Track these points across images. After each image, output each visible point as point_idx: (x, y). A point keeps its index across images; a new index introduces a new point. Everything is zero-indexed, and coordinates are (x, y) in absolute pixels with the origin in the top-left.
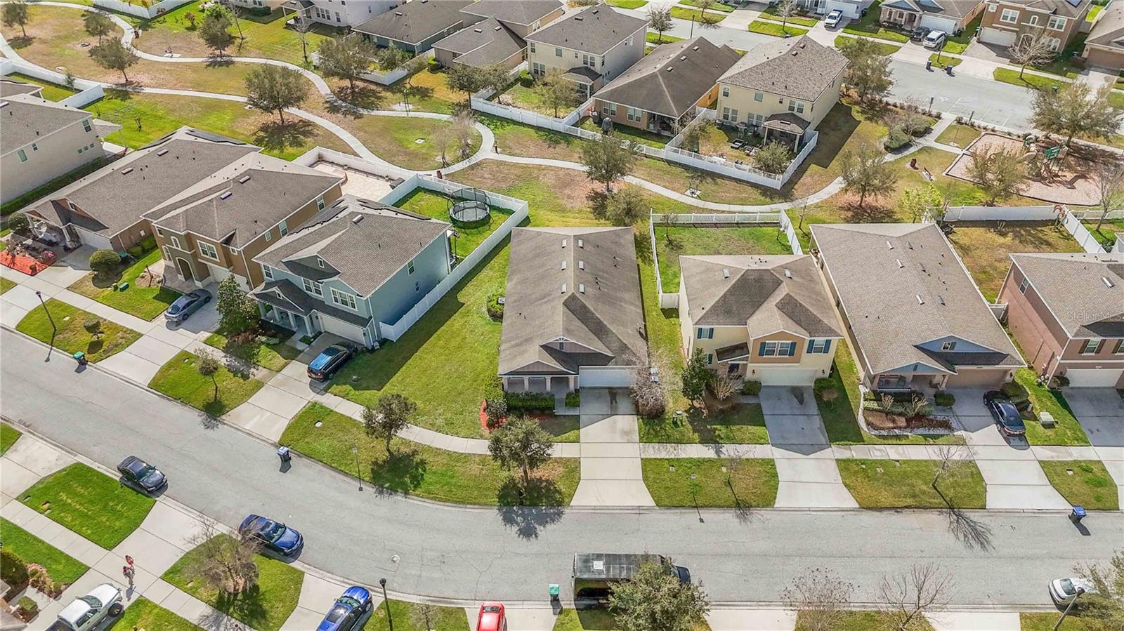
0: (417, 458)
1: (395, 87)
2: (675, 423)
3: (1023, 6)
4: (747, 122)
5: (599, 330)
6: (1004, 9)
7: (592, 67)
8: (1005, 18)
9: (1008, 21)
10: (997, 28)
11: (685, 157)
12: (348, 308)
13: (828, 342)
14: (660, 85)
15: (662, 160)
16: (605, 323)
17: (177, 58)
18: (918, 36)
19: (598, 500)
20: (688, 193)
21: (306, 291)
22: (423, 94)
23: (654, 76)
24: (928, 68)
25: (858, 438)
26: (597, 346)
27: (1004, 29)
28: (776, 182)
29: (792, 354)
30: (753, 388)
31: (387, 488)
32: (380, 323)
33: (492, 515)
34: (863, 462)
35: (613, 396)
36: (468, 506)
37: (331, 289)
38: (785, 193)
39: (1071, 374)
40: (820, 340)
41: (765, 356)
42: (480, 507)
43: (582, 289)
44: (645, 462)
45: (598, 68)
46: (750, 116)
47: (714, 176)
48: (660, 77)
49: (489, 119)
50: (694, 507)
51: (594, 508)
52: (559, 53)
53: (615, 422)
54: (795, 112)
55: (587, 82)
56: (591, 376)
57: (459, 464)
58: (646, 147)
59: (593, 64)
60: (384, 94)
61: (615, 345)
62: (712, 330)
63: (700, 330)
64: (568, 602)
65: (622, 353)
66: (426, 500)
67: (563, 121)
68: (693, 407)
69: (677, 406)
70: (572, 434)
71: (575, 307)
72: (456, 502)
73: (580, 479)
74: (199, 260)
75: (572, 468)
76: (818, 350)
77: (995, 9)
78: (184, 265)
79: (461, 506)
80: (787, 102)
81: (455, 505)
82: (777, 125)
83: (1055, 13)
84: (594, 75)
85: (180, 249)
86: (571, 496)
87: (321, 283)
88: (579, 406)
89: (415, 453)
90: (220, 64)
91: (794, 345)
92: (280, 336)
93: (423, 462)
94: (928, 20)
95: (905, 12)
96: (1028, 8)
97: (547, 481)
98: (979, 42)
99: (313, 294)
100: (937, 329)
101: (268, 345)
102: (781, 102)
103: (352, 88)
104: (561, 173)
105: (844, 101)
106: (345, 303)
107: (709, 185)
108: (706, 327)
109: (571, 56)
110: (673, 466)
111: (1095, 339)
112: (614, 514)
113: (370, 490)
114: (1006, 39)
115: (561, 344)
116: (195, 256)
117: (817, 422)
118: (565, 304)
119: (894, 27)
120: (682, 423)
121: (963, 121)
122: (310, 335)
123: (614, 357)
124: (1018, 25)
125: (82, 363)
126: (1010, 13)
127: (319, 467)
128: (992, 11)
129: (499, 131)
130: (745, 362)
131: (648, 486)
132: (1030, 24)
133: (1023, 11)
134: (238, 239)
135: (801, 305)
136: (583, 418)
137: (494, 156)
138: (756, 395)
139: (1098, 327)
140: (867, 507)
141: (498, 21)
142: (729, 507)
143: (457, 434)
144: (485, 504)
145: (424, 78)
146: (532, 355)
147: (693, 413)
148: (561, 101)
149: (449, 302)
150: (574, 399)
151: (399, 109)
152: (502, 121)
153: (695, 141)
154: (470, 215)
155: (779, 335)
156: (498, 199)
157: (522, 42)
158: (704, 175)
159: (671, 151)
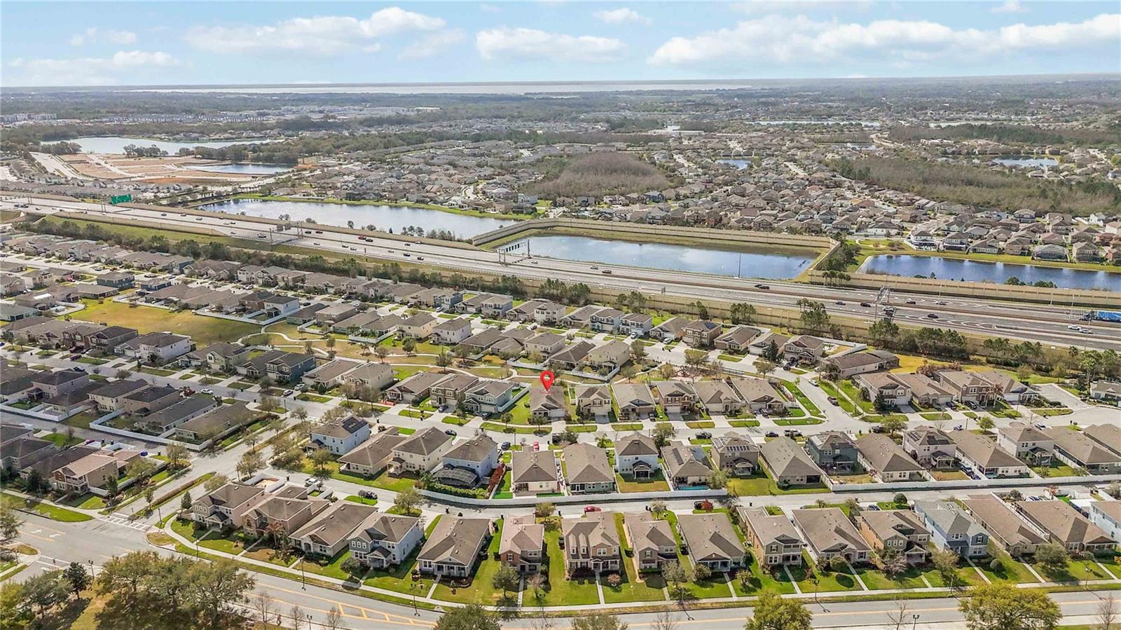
1: (479, 360)
2: (574, 421)
4: (597, 364)
5: (555, 402)
11: (579, 374)
12: (491, 402)
13: (610, 401)
14: (570, 354)
15: (571, 375)
16: (557, 401)
18: (661, 340)
20: (578, 381)
21: (479, 400)
22: (490, 361)
23: (568, 352)
24: (663, 349)
25: (616, 421)
26: (554, 405)
28: (606, 378)
29: (601, 404)
30: (593, 415)
32: (498, 407)
33: (533, 435)
34: (617, 425)
35: (559, 419)
38: (608, 381)
39: (668, 408)
40: (608, 400)
41: (595, 405)
43: (550, 394)
44: (567, 426)
45: (549, 351)
46: (598, 362)
49: (514, 367)
52: (536, 347)
53: (559, 421)
54: (613, 360)
55: (547, 355)
56: (553, 413)
58: (566, 372)
59: (547, 349)
60: (476, 362)
61: (559, 405)
62: (582, 400)
63: (580, 400)
64: (551, 442)
65: (561, 407)
67: (539, 366)
69: (575, 418)
70: (550, 423)
71: (549, 398)
75: (551, 429)
76: (607, 403)
80: (609, 357)
82: (605, 364)
84: (548, 353)
86: (550, 432)
87: (484, 396)
90: (412, 356)
92: (471, 412)
94: (666, 335)
95: (659, 333)
98: (682, 341)
99: (481, 400)
100: (634, 398)
102: (607, 357)
103: (466, 360)
105: (630, 358)
107: (585, 380)
109: (540, 347)
111: (670, 398)
114: (690, 340)
115: (546, 404)
117: (607, 419)
118: (545, 396)
119: (655, 337)
121: (668, 363)
122: (481, 411)
123: (559, 408)
127: (492, 431)
129: (518, 370)
130: (590, 408)
131: (568, 429)
134: (459, 389)
136: (552, 421)
137: (518, 375)
139: (669, 395)
140: (617, 431)
141: (513, 338)
142: (586, 432)
145: (488, 357)
146: (540, 406)
147: (578, 420)
148: (537, 361)
149: (513, 406)
150: (550, 418)
151: (483, 366)
152: (519, 368)
153: (581, 369)
154: (516, 388)
155: (597, 399)
156: (522, 384)
157: (522, 345)
158: (584, 378)
159: (574, 372)
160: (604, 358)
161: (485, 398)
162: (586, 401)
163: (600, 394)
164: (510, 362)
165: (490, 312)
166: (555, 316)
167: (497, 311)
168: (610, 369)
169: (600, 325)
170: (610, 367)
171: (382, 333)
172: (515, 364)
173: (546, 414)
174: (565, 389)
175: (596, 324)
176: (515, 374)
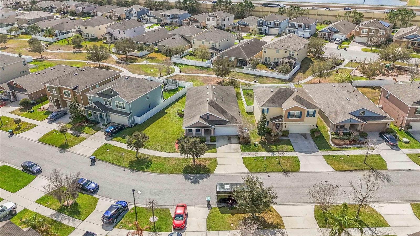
0: (149, 159)
1: (142, 57)
2: (255, 146)
3: (369, 27)
4: (273, 61)
5: (223, 112)
6: (362, 29)
7: (215, 47)
8: (363, 32)
9: (364, 33)
10: (360, 36)
11: (252, 72)
12: (122, 110)
13: (315, 111)
14: (241, 50)
15: (243, 73)
16: (225, 109)
17: (61, 51)
18: (332, 41)
19: (225, 171)
20: (254, 81)
21: (105, 105)
22: (153, 58)
23: (238, 47)
24: (337, 49)
25: (329, 148)
26: (223, 118)
27: (363, 36)
28: (287, 77)
29: (300, 117)
30: (286, 134)
31: (135, 170)
32: (135, 116)
33: (181, 178)
34: (334, 156)
36: (170, 174)
37: (115, 101)
39: (412, 124)
40: (311, 110)
41: (290, 119)
42: (175, 175)
43: (215, 99)
44: (244, 158)
45: (218, 47)
46: (275, 59)
47: (263, 77)
48: (240, 47)
49: (178, 65)
50: (266, 172)
51: (224, 174)
52: (203, 43)
53: (231, 146)
54: (291, 56)
55: (214, 52)
56: (221, 130)
57: (166, 161)
58: (236, 70)
59: (216, 46)
60: (138, 59)
61: (229, 117)
62: (268, 109)
63: (263, 109)
64: (214, 204)
65: (232, 120)
66: (153, 173)
67: (205, 63)
68: (262, 140)
69: (256, 139)
70: (213, 150)
71: (212, 104)
72: (165, 173)
73: (217, 164)
74: (63, 99)
75: (214, 162)
76: (311, 116)
77: (359, 29)
78: (57, 101)
79: (168, 174)
80: (288, 52)
81: (165, 174)
82: (285, 60)
83: (380, 29)
84: (216, 50)
85: (56, 94)
86: (214, 170)
87: (111, 99)
88: (216, 141)
89: (147, 158)
90: (77, 53)
91: (301, 113)
92: (94, 123)
93: (151, 161)
94: (335, 36)
95: (327, 34)
96: (370, 28)
97: (203, 165)
98: (354, 42)
99: (108, 106)
101: (89, 126)
102: (286, 53)
103: (127, 57)
104: (205, 78)
105: (308, 57)
106: (120, 107)
107: (261, 79)
108: (265, 108)
109: (208, 44)
110: (256, 159)
112: (232, 175)
113: (128, 171)
115: (208, 116)
116: (62, 97)
117: (313, 144)
118: (209, 103)
120: (258, 146)
121: (353, 61)
122: (106, 123)
123: (229, 122)
124: (368, 34)
125: (12, 134)
126: (365, 30)
127: (108, 164)
128: (358, 30)
129: (181, 67)
130: (282, 123)
131: (246, 166)
132: (372, 33)
133: (369, 29)
134: (79, 88)
135: (302, 98)
136: (217, 145)
137: (180, 74)
138: (287, 136)
140: (337, 170)
141: (181, 35)
142: (281, 172)
143: (166, 152)
144: (177, 174)
145: (153, 55)
146: (196, 120)
147: (262, 143)
148: (204, 57)
149: (162, 113)
150: (214, 139)
151: (144, 63)
152: (182, 65)
153: (255, 66)
154: (170, 88)
155: (295, 108)
156: (181, 83)
157: (189, 42)
158: (259, 76)
159: (246, 70)
160: (282, 54)
161: (114, 103)
162: (274, 111)
163: (298, 99)
164: (174, 59)
165: (168, 21)
166: (225, 23)
167: (174, 20)
168: (293, 66)
169: (267, 28)
170: (291, 64)
171: (62, 33)
172: (179, 61)
173: (207, 131)
174: (236, 90)
175: (263, 28)
176: (177, 71)
